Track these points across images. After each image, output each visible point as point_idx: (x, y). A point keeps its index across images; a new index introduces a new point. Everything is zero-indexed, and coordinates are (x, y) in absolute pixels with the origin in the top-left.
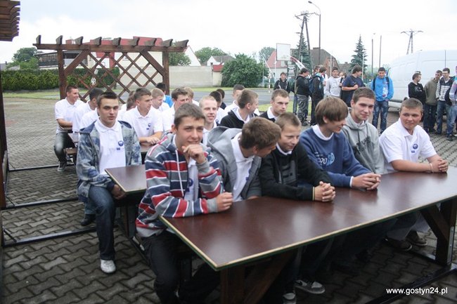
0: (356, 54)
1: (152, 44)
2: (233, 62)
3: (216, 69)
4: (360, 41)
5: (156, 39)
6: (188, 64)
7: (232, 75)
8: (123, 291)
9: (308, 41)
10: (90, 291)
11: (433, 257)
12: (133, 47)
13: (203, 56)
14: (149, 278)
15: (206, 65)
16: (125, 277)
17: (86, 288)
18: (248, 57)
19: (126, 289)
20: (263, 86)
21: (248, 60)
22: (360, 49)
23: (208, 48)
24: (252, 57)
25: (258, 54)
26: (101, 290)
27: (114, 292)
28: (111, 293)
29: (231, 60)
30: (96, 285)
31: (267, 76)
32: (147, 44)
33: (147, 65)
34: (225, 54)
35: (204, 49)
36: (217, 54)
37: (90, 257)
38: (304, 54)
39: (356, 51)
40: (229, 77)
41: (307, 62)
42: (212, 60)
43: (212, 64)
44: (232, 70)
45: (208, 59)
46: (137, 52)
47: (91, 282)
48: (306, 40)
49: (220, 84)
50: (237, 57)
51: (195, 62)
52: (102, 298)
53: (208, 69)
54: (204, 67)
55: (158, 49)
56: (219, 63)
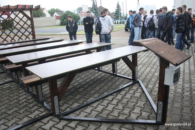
0: (117, 8)
1: (24, 8)
2: (65, 14)
3: (57, 18)
4: (118, 3)
5: (26, 5)
6: (45, 16)
7: (65, 20)
8: (18, 101)
9: (96, 4)
10: (4, 103)
11: (131, 78)
12: (16, 9)
13: (52, 12)
14: (27, 96)
15: (53, 16)
16: (18, 97)
17: (3, 102)
18: (71, 12)
19: (19, 101)
20: (79, 24)
21: (71, 13)
22: (118, 6)
23: (53, 9)
24: (74, 11)
25: (76, 10)
26: (9, 102)
27: (14, 102)
28: (13, 103)
29: (64, 14)
30: (7, 101)
31: (80, 20)
32: (22, 8)
33: (23, 17)
34: (61, 11)
35: (52, 9)
36: (58, 11)
37: (4, 93)
38: (95, 10)
39: (117, 7)
40: (63, 21)
41: (97, 13)
42: (56, 14)
43: (56, 16)
44: (64, 18)
45: (54, 14)
46: (18, 11)
47: (5, 100)
48: (95, 3)
49: (60, 24)
50: (66, 12)
51: (48, 15)
52: (9, 104)
53: (54, 18)
54: (52, 17)
55: (27, 10)
56: (59, 15)
